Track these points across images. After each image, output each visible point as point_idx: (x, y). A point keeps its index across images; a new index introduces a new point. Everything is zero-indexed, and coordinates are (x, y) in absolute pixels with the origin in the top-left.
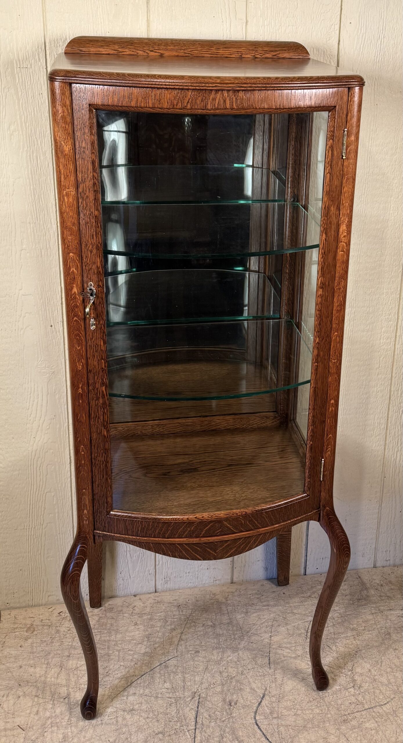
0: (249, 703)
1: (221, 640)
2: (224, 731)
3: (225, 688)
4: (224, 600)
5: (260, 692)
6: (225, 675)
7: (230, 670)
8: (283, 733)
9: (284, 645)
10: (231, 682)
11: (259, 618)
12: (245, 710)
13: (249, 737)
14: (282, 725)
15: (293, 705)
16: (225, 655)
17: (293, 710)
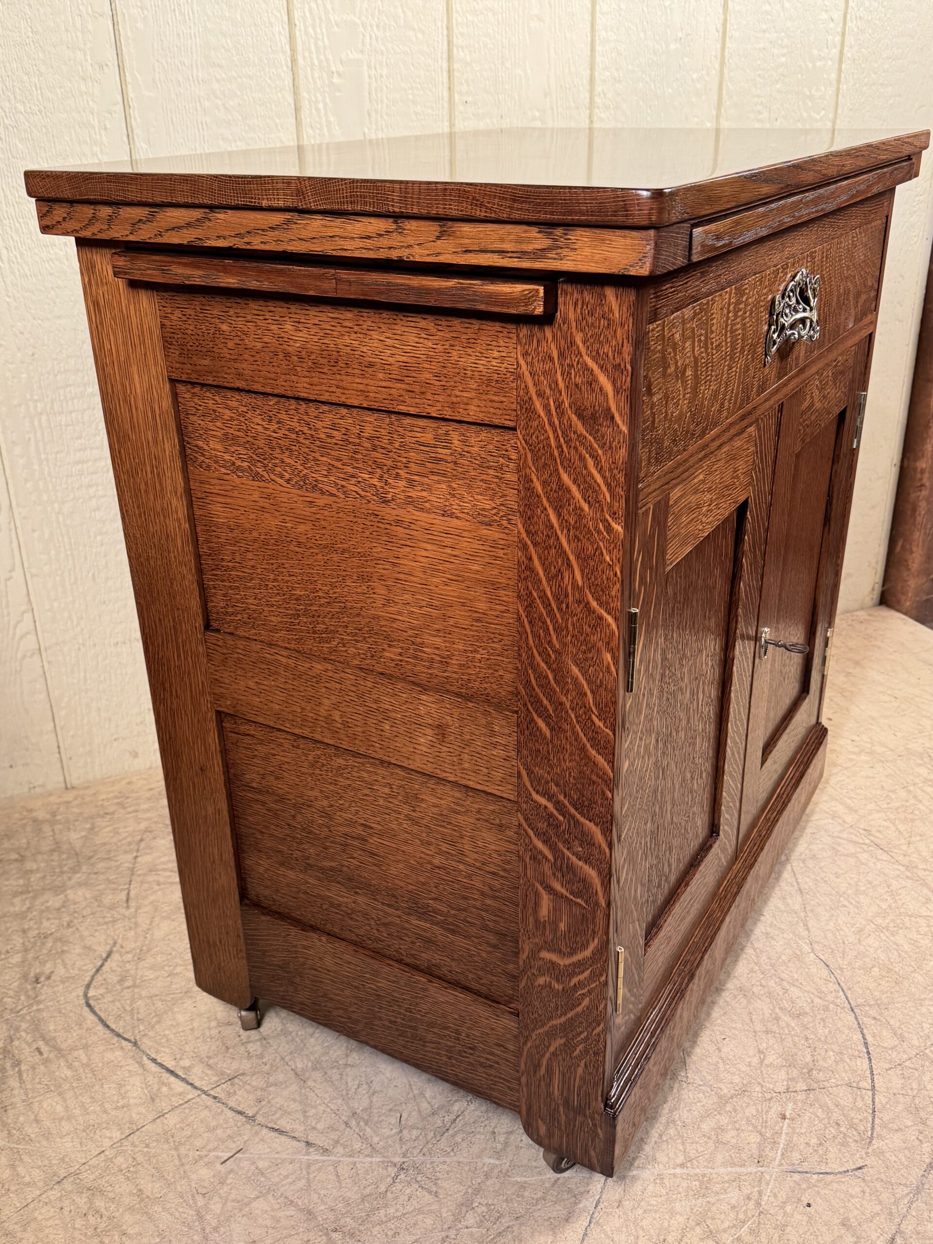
0: (77, 972)
1: (32, 879)
2: (17, 1029)
3: (30, 955)
4: (48, 816)
5: (103, 951)
6: (32, 934)
7: (46, 924)
8: (141, 1011)
9: (160, 867)
10: (43, 944)
11: (117, 833)
12: (67, 984)
13: (68, 1029)
14: (141, 997)
15: (167, 960)
16: (38, 902)
17: (166, 968)
